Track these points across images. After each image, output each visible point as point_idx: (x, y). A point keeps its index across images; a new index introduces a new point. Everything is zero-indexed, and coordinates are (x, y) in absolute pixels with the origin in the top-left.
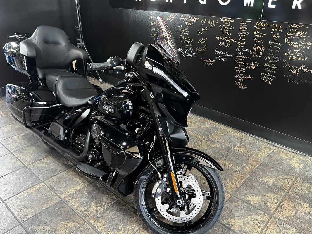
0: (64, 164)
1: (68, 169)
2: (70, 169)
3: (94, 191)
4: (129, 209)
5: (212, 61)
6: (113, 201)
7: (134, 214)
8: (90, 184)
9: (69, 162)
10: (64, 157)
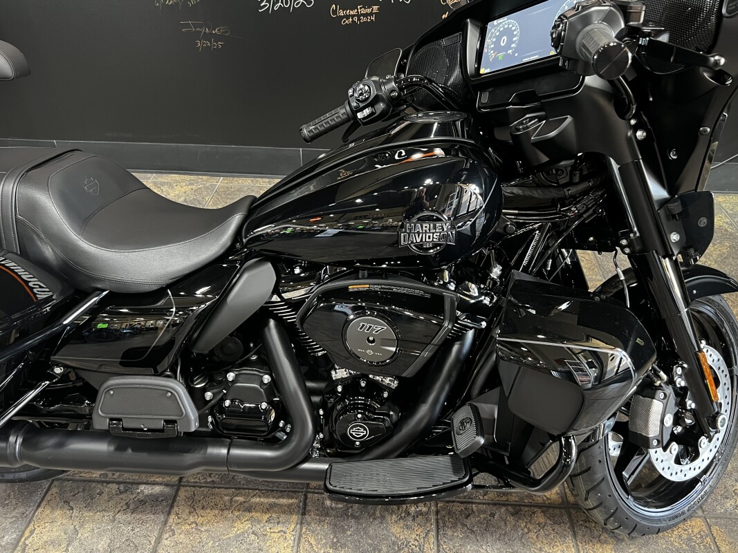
0: (132, 506)
1: (169, 513)
2: (176, 509)
3: (344, 531)
4: (493, 515)
5: (369, 11)
6: (428, 520)
7: (519, 518)
8: (304, 514)
9: (142, 487)
10: (98, 482)
